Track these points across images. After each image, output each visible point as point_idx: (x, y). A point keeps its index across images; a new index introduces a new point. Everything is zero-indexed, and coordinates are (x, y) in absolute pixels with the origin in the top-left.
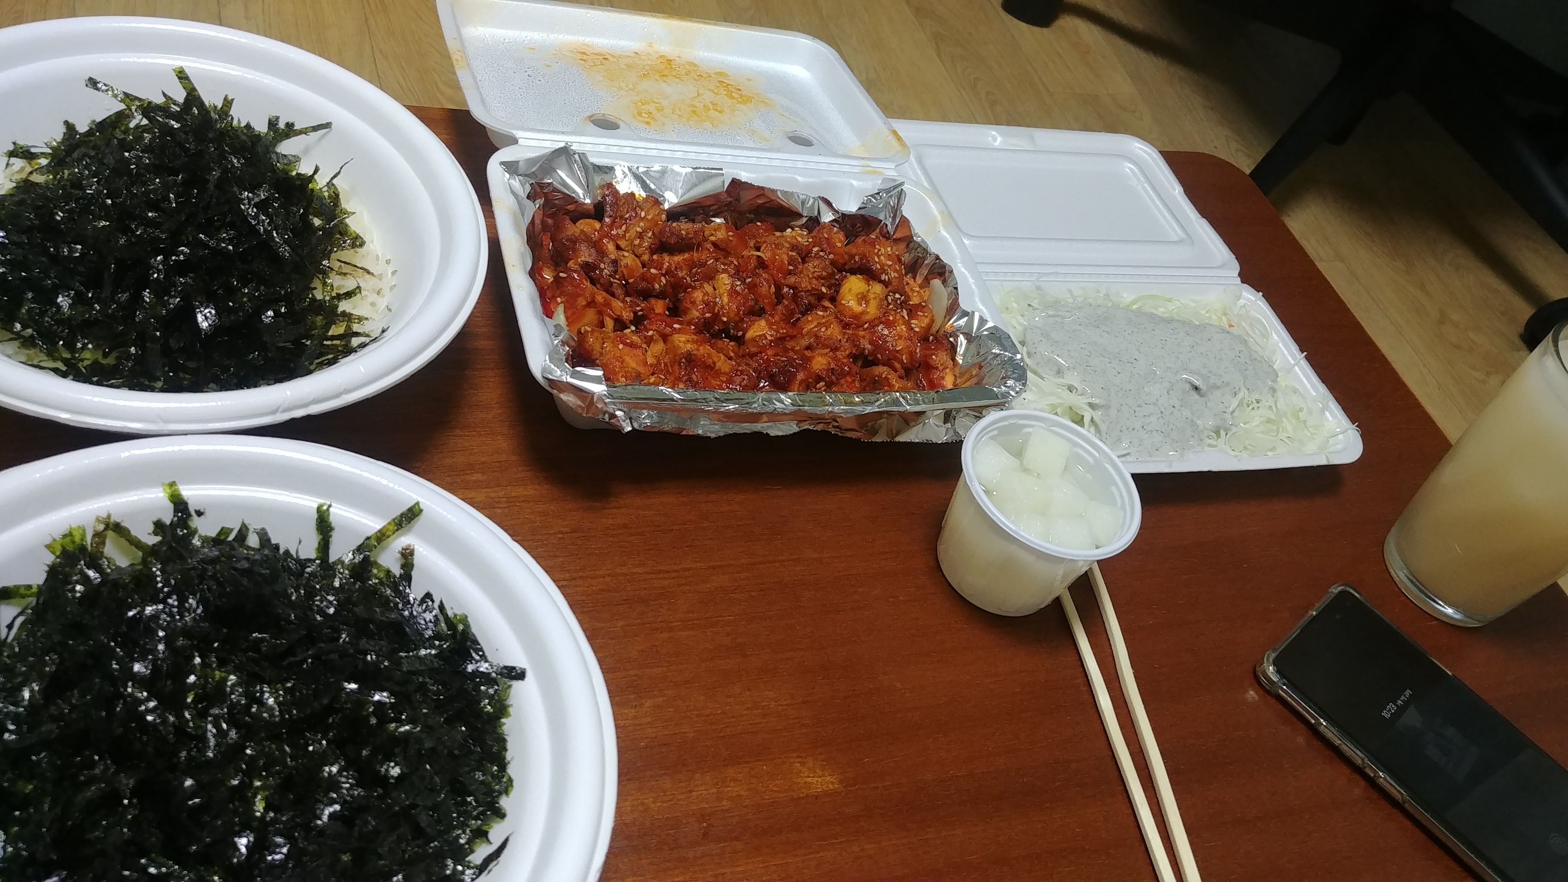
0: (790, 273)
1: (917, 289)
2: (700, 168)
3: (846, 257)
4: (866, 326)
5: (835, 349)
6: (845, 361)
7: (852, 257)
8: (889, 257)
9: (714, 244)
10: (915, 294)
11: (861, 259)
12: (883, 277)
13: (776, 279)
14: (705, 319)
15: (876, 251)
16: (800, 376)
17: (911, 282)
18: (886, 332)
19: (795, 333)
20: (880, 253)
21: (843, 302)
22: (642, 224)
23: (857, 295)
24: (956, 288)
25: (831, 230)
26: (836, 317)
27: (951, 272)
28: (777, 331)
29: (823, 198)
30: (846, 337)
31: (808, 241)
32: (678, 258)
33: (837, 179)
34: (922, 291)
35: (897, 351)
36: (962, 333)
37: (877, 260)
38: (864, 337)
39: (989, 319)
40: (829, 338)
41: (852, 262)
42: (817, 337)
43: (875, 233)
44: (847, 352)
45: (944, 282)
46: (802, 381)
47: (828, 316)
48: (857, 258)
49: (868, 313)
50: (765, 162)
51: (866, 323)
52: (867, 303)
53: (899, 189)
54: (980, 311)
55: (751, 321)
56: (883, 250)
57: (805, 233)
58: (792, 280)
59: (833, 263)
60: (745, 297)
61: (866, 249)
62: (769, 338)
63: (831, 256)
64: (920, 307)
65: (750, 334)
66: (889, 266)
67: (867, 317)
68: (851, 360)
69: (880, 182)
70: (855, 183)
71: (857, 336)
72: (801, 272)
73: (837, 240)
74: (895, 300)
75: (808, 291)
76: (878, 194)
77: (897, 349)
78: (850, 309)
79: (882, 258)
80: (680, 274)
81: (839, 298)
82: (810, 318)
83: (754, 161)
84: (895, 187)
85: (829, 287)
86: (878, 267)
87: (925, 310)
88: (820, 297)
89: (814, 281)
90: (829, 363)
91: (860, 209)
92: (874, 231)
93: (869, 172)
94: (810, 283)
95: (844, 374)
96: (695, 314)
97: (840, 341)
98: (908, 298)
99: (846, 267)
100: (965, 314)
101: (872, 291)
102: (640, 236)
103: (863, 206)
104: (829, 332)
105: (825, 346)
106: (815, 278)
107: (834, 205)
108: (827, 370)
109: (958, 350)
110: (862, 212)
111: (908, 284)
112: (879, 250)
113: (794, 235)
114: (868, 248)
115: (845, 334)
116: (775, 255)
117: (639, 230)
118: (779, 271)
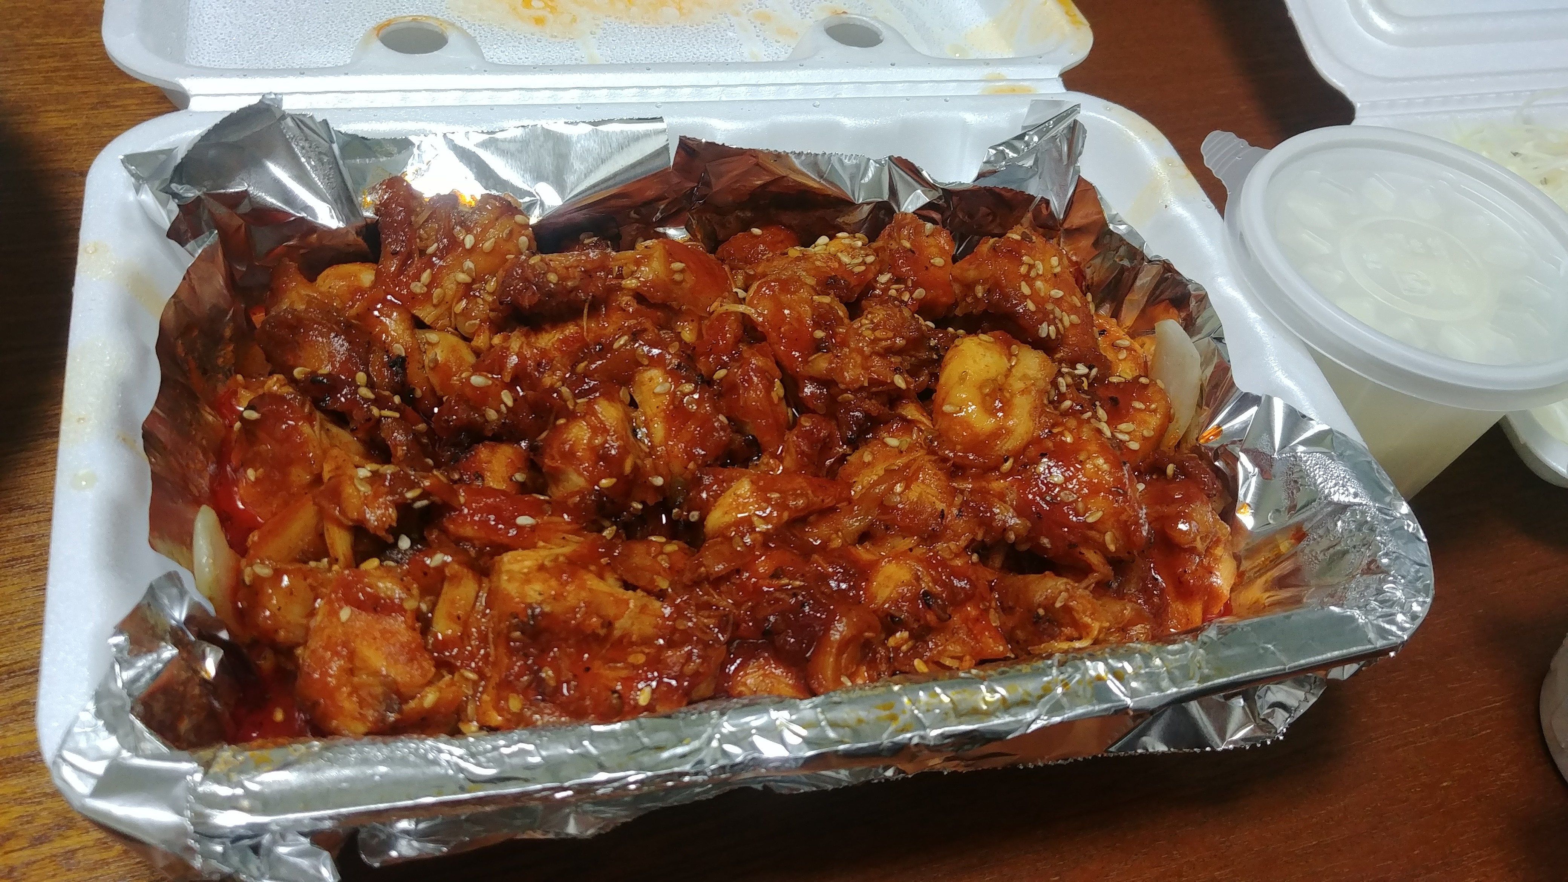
0: (817, 347)
1: (1126, 342)
2: (610, 121)
3: (957, 288)
4: (1008, 465)
5: (931, 537)
6: (958, 562)
7: (969, 287)
8: (1056, 279)
9: (639, 296)
10: (1123, 355)
11: (989, 291)
12: (1045, 330)
13: (786, 363)
14: (601, 493)
15: (1023, 270)
16: (839, 630)
17: (1111, 325)
18: (1057, 476)
19: (829, 501)
20: (1033, 274)
21: (947, 408)
22: (469, 264)
23: (981, 387)
24: (1220, 339)
25: (918, 231)
26: (931, 452)
27: (1203, 299)
28: (781, 506)
29: (899, 159)
30: (958, 500)
31: (864, 263)
32: (548, 340)
33: (931, 114)
34: (1137, 346)
35: (1091, 526)
36: (1246, 452)
37: (1026, 290)
38: (1002, 497)
39: (1310, 412)
40: (915, 510)
41: (969, 300)
42: (884, 506)
43: (1019, 229)
44: (963, 542)
45: (1190, 326)
46: (844, 645)
47: (911, 448)
48: (980, 291)
49: (1009, 432)
50: (768, 94)
51: (1006, 461)
52: (1007, 407)
53: (1069, 121)
54: (1283, 393)
55: (720, 483)
56: (1040, 266)
57: (860, 243)
58: (821, 364)
59: (924, 309)
60: (705, 422)
61: (998, 268)
62: (762, 527)
63: (920, 293)
64: (1134, 388)
65: (716, 519)
66: (1058, 301)
67: (1010, 444)
68: (975, 557)
69: (1025, 110)
70: (971, 118)
71: (984, 493)
72: (844, 344)
73: (934, 250)
74: (1076, 384)
75: (862, 388)
76: (1021, 137)
77: (1090, 520)
78: (965, 424)
79: (1039, 284)
80: (547, 381)
81: (937, 397)
82: (867, 458)
83: (742, 94)
84: (1059, 119)
85: (913, 372)
86: (1031, 306)
87: (1149, 392)
88: (894, 397)
89: (877, 361)
90: (918, 579)
91: (980, 176)
92: (1018, 222)
93: (999, 94)
94: (866, 368)
95: (957, 600)
96: (576, 480)
97: (942, 515)
98: (1107, 368)
99: (958, 312)
100: (1247, 401)
101: (1017, 372)
102: (467, 290)
103: (989, 168)
104: (914, 494)
105: (906, 531)
106: (878, 354)
107: (924, 173)
108: (913, 600)
109: (1241, 492)
110: (988, 182)
111: (1102, 332)
112: (1031, 267)
113: (832, 250)
114: (1005, 265)
115: (955, 492)
116: (779, 307)
117: (462, 277)
118: (794, 343)
